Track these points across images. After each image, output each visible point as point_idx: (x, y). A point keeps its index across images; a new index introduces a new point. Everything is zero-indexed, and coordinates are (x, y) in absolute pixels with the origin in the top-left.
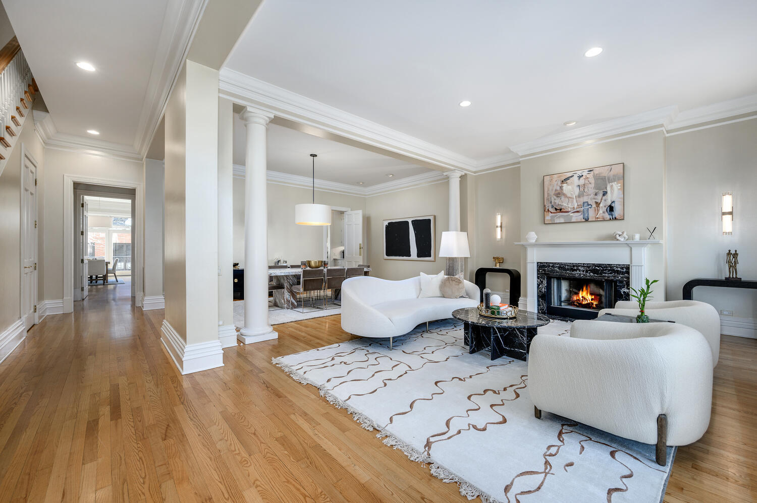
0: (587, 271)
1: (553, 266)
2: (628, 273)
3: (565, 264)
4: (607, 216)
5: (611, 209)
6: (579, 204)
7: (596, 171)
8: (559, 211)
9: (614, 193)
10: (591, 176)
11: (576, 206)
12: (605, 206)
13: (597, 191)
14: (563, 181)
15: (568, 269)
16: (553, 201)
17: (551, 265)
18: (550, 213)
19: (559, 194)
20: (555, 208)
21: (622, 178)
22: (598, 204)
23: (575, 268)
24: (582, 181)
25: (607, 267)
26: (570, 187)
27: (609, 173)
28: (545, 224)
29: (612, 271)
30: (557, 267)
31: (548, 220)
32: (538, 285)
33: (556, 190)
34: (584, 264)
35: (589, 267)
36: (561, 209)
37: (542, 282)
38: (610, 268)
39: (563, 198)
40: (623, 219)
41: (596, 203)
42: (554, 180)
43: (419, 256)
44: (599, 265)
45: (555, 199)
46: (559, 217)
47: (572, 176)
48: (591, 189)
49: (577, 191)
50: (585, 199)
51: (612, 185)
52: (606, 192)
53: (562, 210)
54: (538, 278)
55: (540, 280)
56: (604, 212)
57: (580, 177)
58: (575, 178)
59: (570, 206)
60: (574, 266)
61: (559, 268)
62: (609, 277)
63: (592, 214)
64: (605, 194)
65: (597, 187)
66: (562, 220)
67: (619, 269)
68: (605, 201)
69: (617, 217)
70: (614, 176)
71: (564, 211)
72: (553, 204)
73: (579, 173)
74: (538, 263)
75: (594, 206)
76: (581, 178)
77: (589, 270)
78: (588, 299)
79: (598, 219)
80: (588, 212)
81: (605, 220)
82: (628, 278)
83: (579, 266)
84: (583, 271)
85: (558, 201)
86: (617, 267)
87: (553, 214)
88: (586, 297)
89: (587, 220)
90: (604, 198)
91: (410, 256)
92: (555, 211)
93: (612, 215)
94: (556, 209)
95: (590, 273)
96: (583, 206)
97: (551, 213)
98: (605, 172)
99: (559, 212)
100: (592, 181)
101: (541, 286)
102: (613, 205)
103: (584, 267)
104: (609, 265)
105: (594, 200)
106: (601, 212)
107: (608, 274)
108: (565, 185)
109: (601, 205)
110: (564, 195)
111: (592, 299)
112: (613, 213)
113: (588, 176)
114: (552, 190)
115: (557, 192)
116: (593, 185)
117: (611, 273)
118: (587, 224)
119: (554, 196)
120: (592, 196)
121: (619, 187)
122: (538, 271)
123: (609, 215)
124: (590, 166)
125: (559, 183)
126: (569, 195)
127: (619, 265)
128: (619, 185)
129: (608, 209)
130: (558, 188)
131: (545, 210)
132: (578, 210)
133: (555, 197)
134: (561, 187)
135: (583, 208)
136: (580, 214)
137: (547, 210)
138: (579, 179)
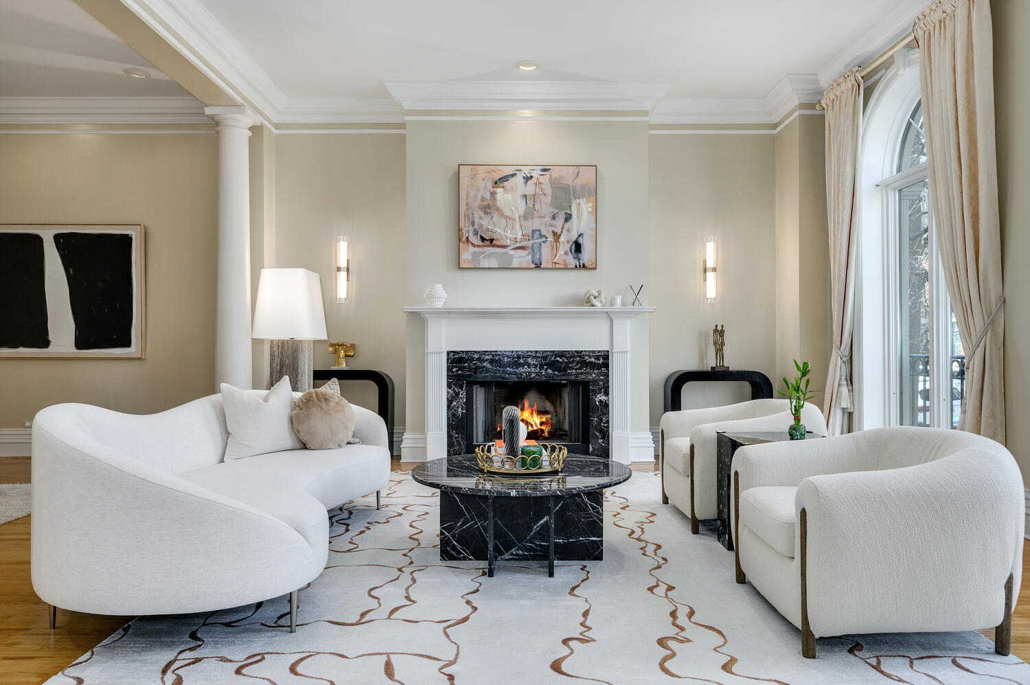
0: (541, 367)
1: (478, 359)
2: (606, 365)
3: (503, 354)
4: (572, 262)
5: (578, 247)
6: (525, 232)
7: (556, 173)
8: (488, 243)
9: (581, 222)
10: (545, 179)
11: (519, 236)
12: (568, 242)
13: (556, 211)
14: (496, 183)
15: (509, 365)
16: (476, 221)
17: (476, 356)
18: (470, 244)
19: (489, 207)
20: (481, 237)
21: (593, 193)
22: (556, 236)
23: (522, 361)
24: (530, 188)
25: (574, 357)
26: (508, 196)
27: (574, 181)
28: (460, 268)
29: (584, 364)
30: (487, 360)
31: (466, 261)
32: (450, 402)
33: (483, 199)
34: (536, 352)
35: (545, 358)
36: (492, 240)
37: (457, 394)
38: (578, 358)
39: (496, 216)
40: (595, 268)
41: (554, 233)
42: (480, 176)
43: (81, 343)
44: (562, 354)
45: (481, 218)
46: (489, 256)
47: (514, 175)
48: (545, 206)
49: (521, 207)
50: (536, 224)
51: (579, 204)
52: (571, 215)
53: (494, 242)
54: (449, 386)
55: (454, 390)
56: (566, 253)
57: (528, 179)
58: (519, 179)
59: (508, 235)
60: (519, 357)
61: (491, 362)
62: (577, 375)
63: (546, 255)
64: (568, 218)
65: (556, 204)
66: (494, 264)
67: (593, 360)
68: (569, 231)
69: (586, 265)
70: (583, 186)
71: (498, 243)
72: (476, 226)
73: (526, 171)
74: (448, 353)
75: (551, 239)
76: (529, 182)
77: (546, 364)
78: (533, 423)
79: (557, 266)
80: (540, 250)
81: (567, 268)
82: (607, 376)
83: (528, 357)
84: (536, 367)
85: (486, 222)
86: (590, 357)
87: (476, 249)
88: (530, 420)
89: (538, 266)
90: (567, 225)
91: (45, 343)
92: (481, 244)
93: (579, 260)
94: (483, 239)
95: (546, 369)
96: (533, 237)
97: (473, 245)
98: (568, 177)
99: (488, 246)
100: (548, 191)
101: (455, 403)
102: (580, 241)
103: (536, 357)
104: (577, 352)
105: (551, 229)
106: (561, 252)
107: (576, 369)
108: (499, 190)
109: (562, 239)
110: (498, 210)
111: (542, 423)
112: (580, 255)
113: (541, 179)
114: (476, 197)
115: (485, 203)
116: (548, 199)
117: (580, 368)
118: (538, 273)
119: (480, 211)
120: (548, 219)
121: (590, 209)
122: (449, 370)
123: (574, 258)
124: (546, 161)
125: (490, 184)
126: (507, 213)
127: (593, 352)
128: (590, 205)
129: (573, 247)
130: (488, 196)
131: (460, 239)
132: (523, 244)
133: (482, 214)
134: (493, 194)
135: (531, 242)
136: (526, 252)
137: (464, 239)
138: (526, 182)
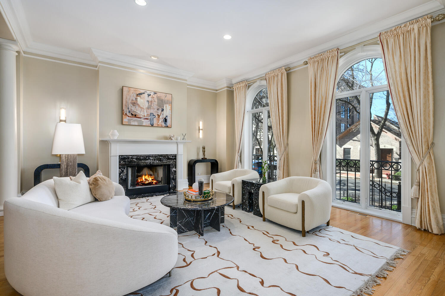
0: (154, 160)
1: (132, 158)
2: (176, 159)
3: (141, 156)
4: (164, 125)
5: (166, 120)
6: (148, 114)
7: (159, 94)
8: (134, 116)
9: (167, 112)
10: (155, 96)
11: (146, 115)
12: (163, 118)
13: (159, 107)
14: (137, 95)
15: (143, 159)
16: (130, 108)
17: (130, 157)
18: (127, 116)
19: (135, 103)
20: (131, 114)
21: (171, 103)
22: (159, 116)
23: (148, 158)
24: (150, 99)
25: (165, 156)
26: (142, 100)
27: (165, 98)
28: (122, 124)
29: (169, 159)
30: (135, 158)
31: (125, 122)
32: (120, 174)
33: (132, 100)
34: (153, 155)
35: (156, 157)
36: (136, 115)
37: (123, 171)
38: (167, 157)
39: (137, 107)
40: (171, 127)
41: (158, 115)
42: (132, 92)
44: (161, 156)
45: (131, 107)
46: (134, 121)
47: (144, 93)
48: (155, 105)
49: (147, 105)
50: (152, 111)
51: (166, 106)
52: (163, 109)
53: (137, 116)
54: (120, 168)
55: (122, 170)
56: (162, 122)
57: (149, 95)
58: (146, 95)
59: (142, 114)
60: (146, 157)
61: (136, 159)
62: (166, 162)
63: (155, 122)
64: (163, 110)
65: (159, 105)
66: (136, 124)
67: (171, 157)
68: (163, 115)
69: (168, 126)
70: (167, 100)
71: (138, 117)
72: (130, 110)
73: (149, 92)
74: (119, 156)
75: (157, 117)
76: (150, 96)
77: (156, 159)
79: (159, 126)
80: (153, 120)
81: (162, 127)
82: (176, 162)
83: (150, 157)
84: (152, 160)
85: (133, 108)
86: (170, 156)
87: (130, 118)
88: (148, 179)
89: (152, 125)
90: (162, 113)
92: (131, 116)
93: (166, 124)
94: (132, 114)
95: (156, 161)
96: (150, 116)
97: (128, 116)
98: (163, 96)
99: (134, 117)
100: (156, 100)
101: (122, 174)
102: (167, 118)
103: (152, 157)
104: (167, 155)
105: (157, 113)
106: (160, 121)
107: (166, 160)
108: (138, 98)
109: (161, 117)
110: (138, 105)
111: (152, 180)
112: (166, 123)
113: (154, 96)
114: (129, 99)
115: (133, 102)
116: (156, 103)
117: (167, 160)
118: (152, 128)
119: (131, 104)
120: (156, 110)
121: (170, 108)
122: (120, 162)
123: (165, 124)
124: (156, 90)
125: (135, 95)
126: (141, 106)
127: (172, 155)
128: (170, 107)
129: (164, 120)
130: (134, 99)
131: (122, 113)
132: (147, 118)
133: (132, 105)
134: (136, 99)
135: (150, 117)
136: (149, 120)
137: (125, 114)
138: (148, 97)
